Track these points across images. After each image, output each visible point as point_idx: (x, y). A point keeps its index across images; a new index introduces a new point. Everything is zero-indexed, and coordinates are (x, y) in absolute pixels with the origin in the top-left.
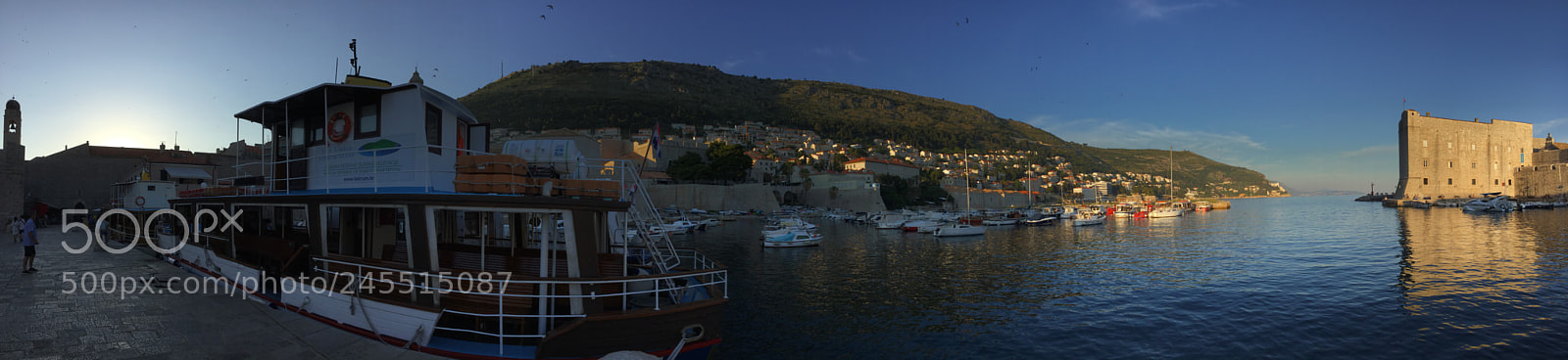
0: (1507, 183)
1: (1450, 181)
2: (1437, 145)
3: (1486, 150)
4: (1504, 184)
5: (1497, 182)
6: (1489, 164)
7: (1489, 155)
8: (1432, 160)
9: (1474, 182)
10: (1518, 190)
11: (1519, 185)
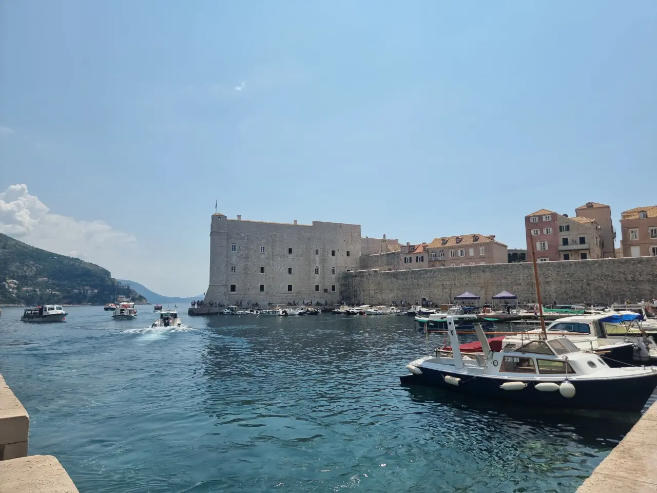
0: (330, 289)
1: (262, 288)
2: (247, 250)
3: (305, 254)
4: (326, 291)
5: (317, 288)
6: (309, 269)
7: (308, 259)
8: (241, 266)
9: (290, 288)
10: (341, 297)
11: (342, 291)
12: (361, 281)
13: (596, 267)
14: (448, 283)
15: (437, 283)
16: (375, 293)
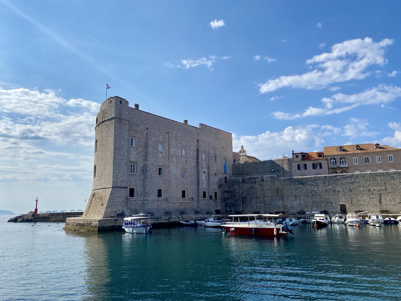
0: (214, 197)
1: (160, 193)
2: (146, 146)
3: (195, 157)
4: (211, 197)
5: (205, 194)
6: (198, 173)
7: (198, 162)
8: (140, 165)
10: (224, 204)
11: (225, 198)
12: (252, 188)
14: (375, 188)
15: (362, 189)
16: (272, 200)
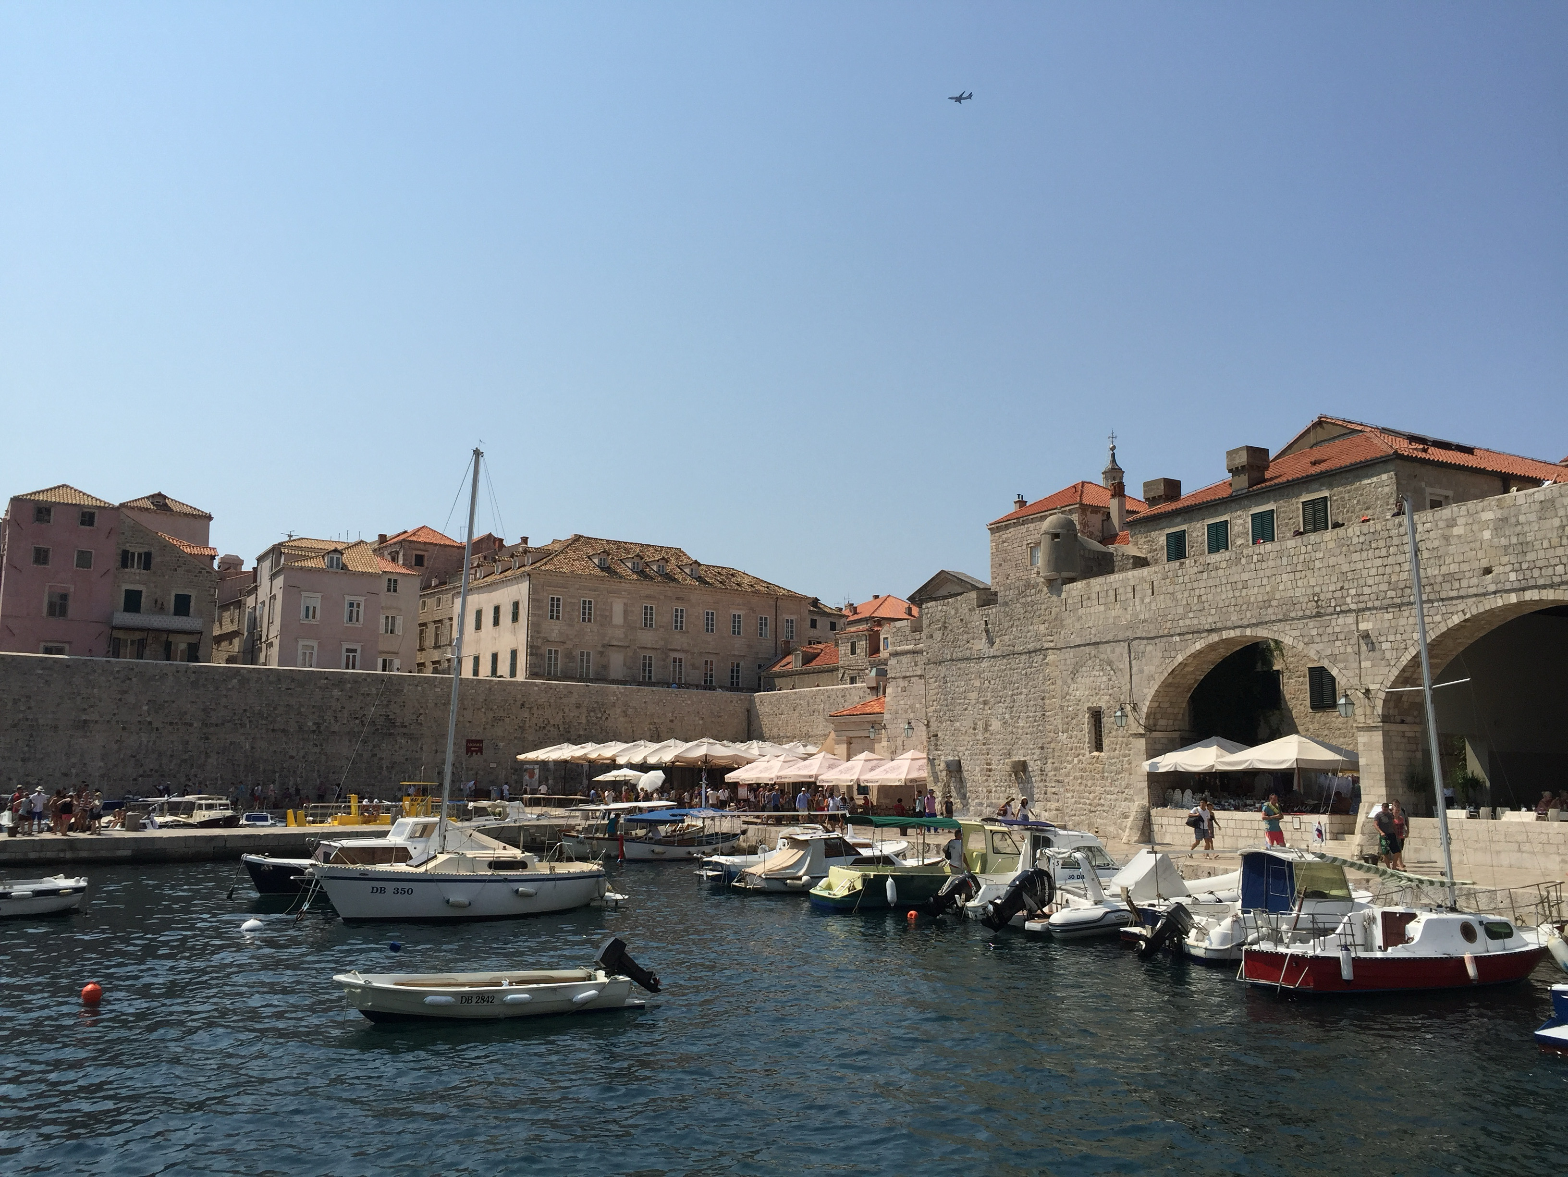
13: (233, 687)
